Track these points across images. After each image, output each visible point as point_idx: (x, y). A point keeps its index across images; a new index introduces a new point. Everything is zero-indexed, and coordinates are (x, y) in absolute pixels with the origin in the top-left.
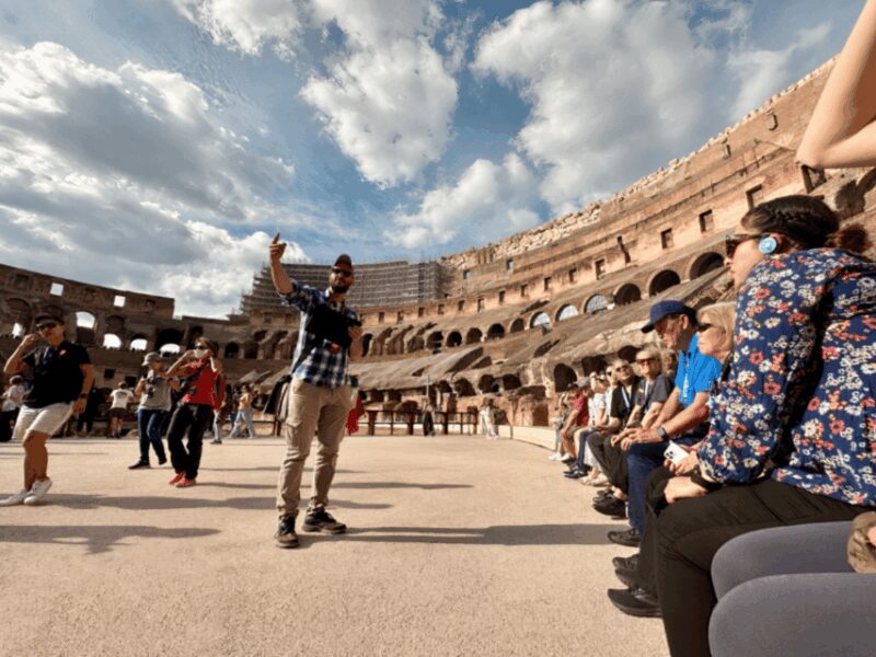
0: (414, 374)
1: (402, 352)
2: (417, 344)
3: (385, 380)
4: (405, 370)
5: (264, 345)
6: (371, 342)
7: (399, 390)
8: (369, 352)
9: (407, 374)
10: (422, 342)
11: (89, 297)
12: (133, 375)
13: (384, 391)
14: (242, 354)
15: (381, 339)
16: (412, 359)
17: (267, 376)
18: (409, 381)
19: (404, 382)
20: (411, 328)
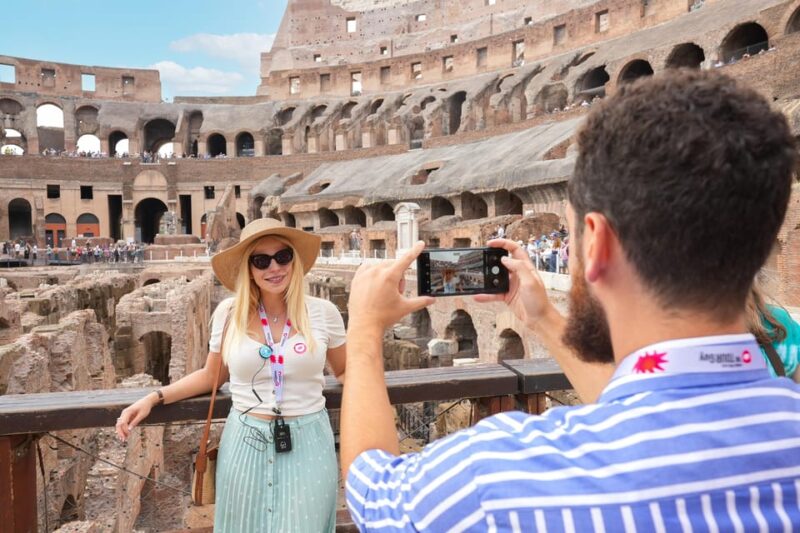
0: (549, 156)
1: (523, 115)
2: (554, 99)
3: (487, 173)
4: (528, 149)
5: (291, 131)
6: (465, 106)
7: (518, 190)
8: (462, 127)
9: (531, 158)
10: (564, 94)
11: (48, 82)
12: (116, 193)
13: (487, 194)
14: (259, 147)
15: (482, 97)
16: (542, 127)
17: (293, 181)
18: (537, 169)
19: (526, 173)
20: (538, 70)
